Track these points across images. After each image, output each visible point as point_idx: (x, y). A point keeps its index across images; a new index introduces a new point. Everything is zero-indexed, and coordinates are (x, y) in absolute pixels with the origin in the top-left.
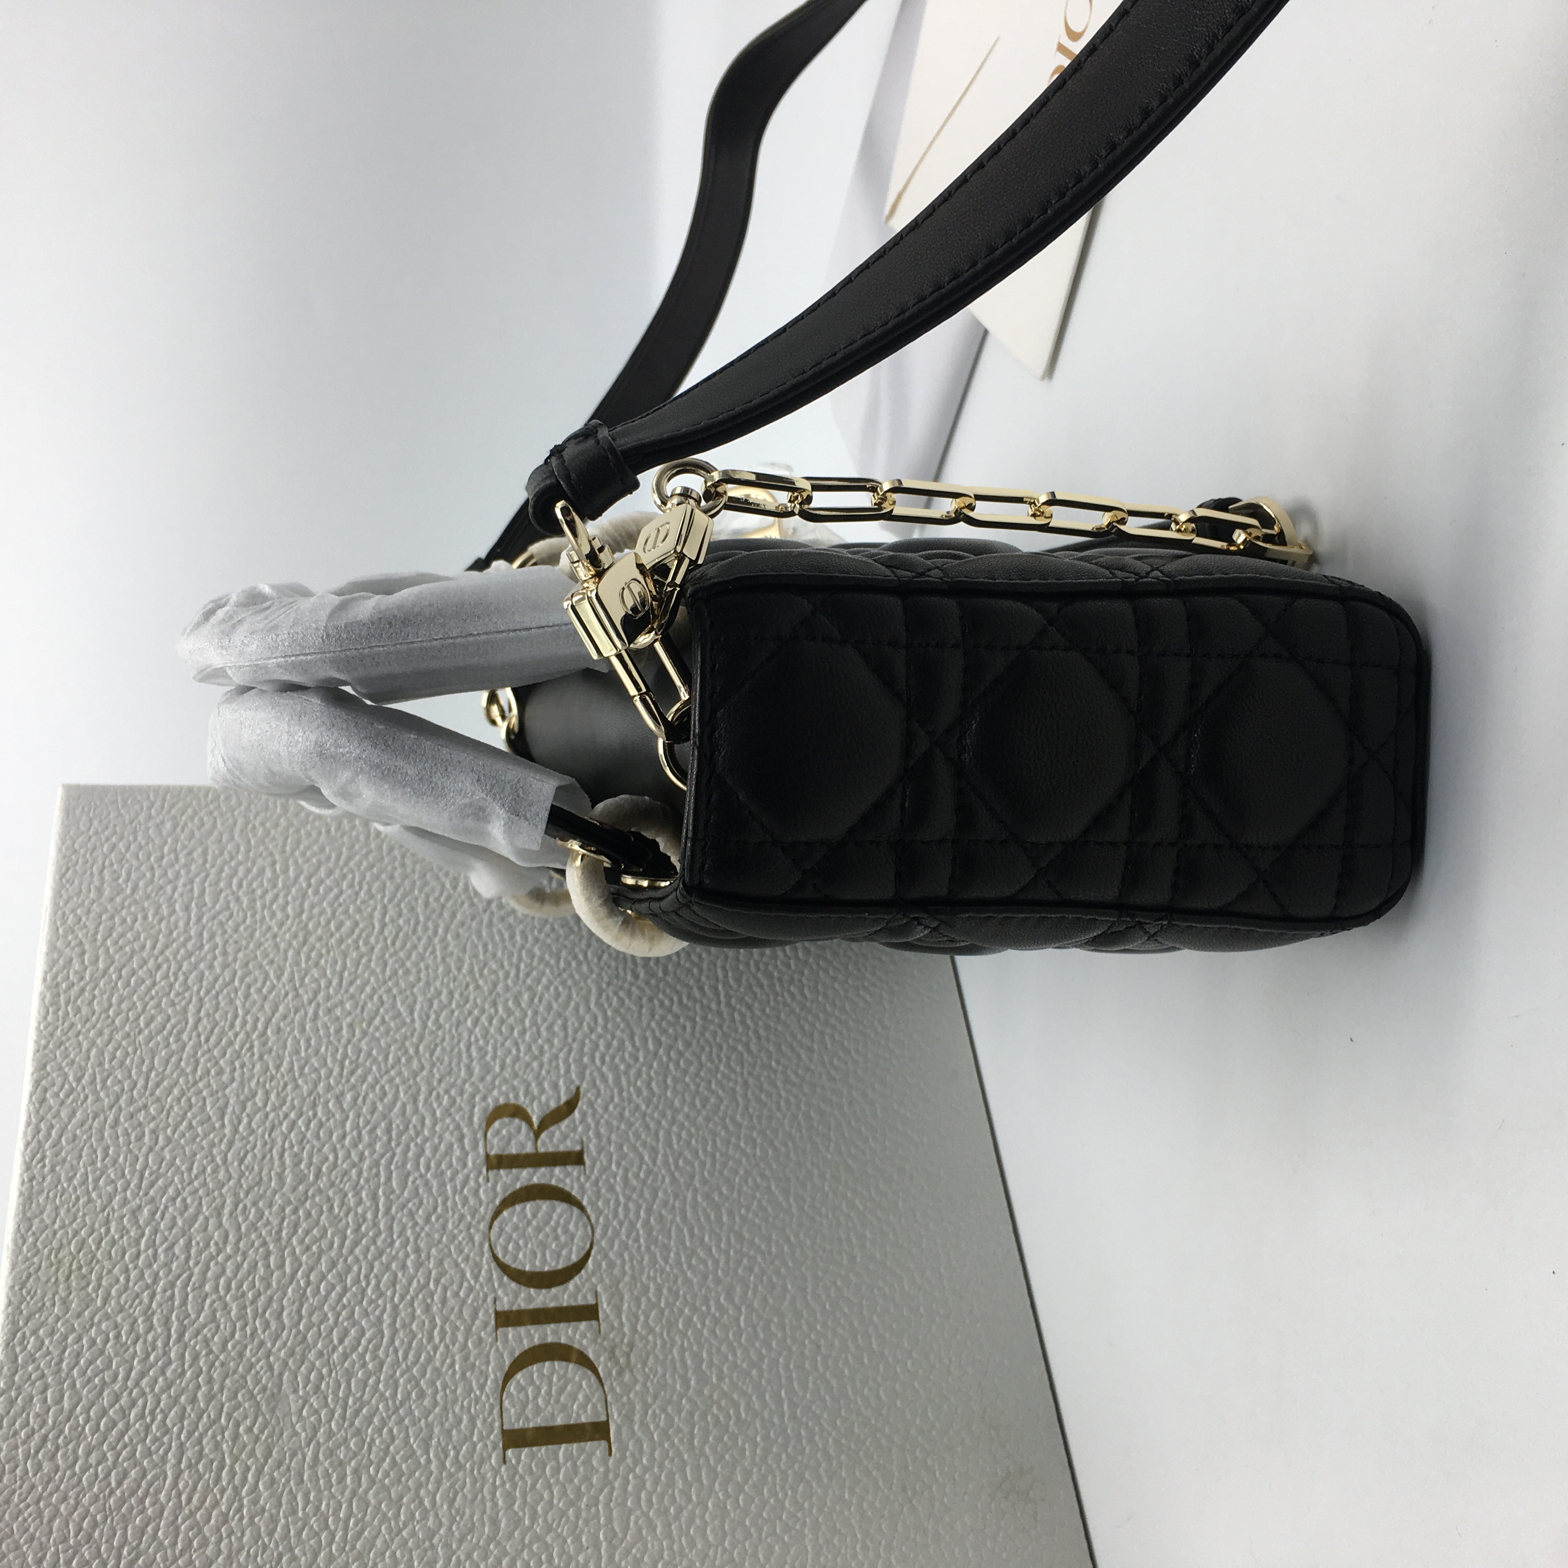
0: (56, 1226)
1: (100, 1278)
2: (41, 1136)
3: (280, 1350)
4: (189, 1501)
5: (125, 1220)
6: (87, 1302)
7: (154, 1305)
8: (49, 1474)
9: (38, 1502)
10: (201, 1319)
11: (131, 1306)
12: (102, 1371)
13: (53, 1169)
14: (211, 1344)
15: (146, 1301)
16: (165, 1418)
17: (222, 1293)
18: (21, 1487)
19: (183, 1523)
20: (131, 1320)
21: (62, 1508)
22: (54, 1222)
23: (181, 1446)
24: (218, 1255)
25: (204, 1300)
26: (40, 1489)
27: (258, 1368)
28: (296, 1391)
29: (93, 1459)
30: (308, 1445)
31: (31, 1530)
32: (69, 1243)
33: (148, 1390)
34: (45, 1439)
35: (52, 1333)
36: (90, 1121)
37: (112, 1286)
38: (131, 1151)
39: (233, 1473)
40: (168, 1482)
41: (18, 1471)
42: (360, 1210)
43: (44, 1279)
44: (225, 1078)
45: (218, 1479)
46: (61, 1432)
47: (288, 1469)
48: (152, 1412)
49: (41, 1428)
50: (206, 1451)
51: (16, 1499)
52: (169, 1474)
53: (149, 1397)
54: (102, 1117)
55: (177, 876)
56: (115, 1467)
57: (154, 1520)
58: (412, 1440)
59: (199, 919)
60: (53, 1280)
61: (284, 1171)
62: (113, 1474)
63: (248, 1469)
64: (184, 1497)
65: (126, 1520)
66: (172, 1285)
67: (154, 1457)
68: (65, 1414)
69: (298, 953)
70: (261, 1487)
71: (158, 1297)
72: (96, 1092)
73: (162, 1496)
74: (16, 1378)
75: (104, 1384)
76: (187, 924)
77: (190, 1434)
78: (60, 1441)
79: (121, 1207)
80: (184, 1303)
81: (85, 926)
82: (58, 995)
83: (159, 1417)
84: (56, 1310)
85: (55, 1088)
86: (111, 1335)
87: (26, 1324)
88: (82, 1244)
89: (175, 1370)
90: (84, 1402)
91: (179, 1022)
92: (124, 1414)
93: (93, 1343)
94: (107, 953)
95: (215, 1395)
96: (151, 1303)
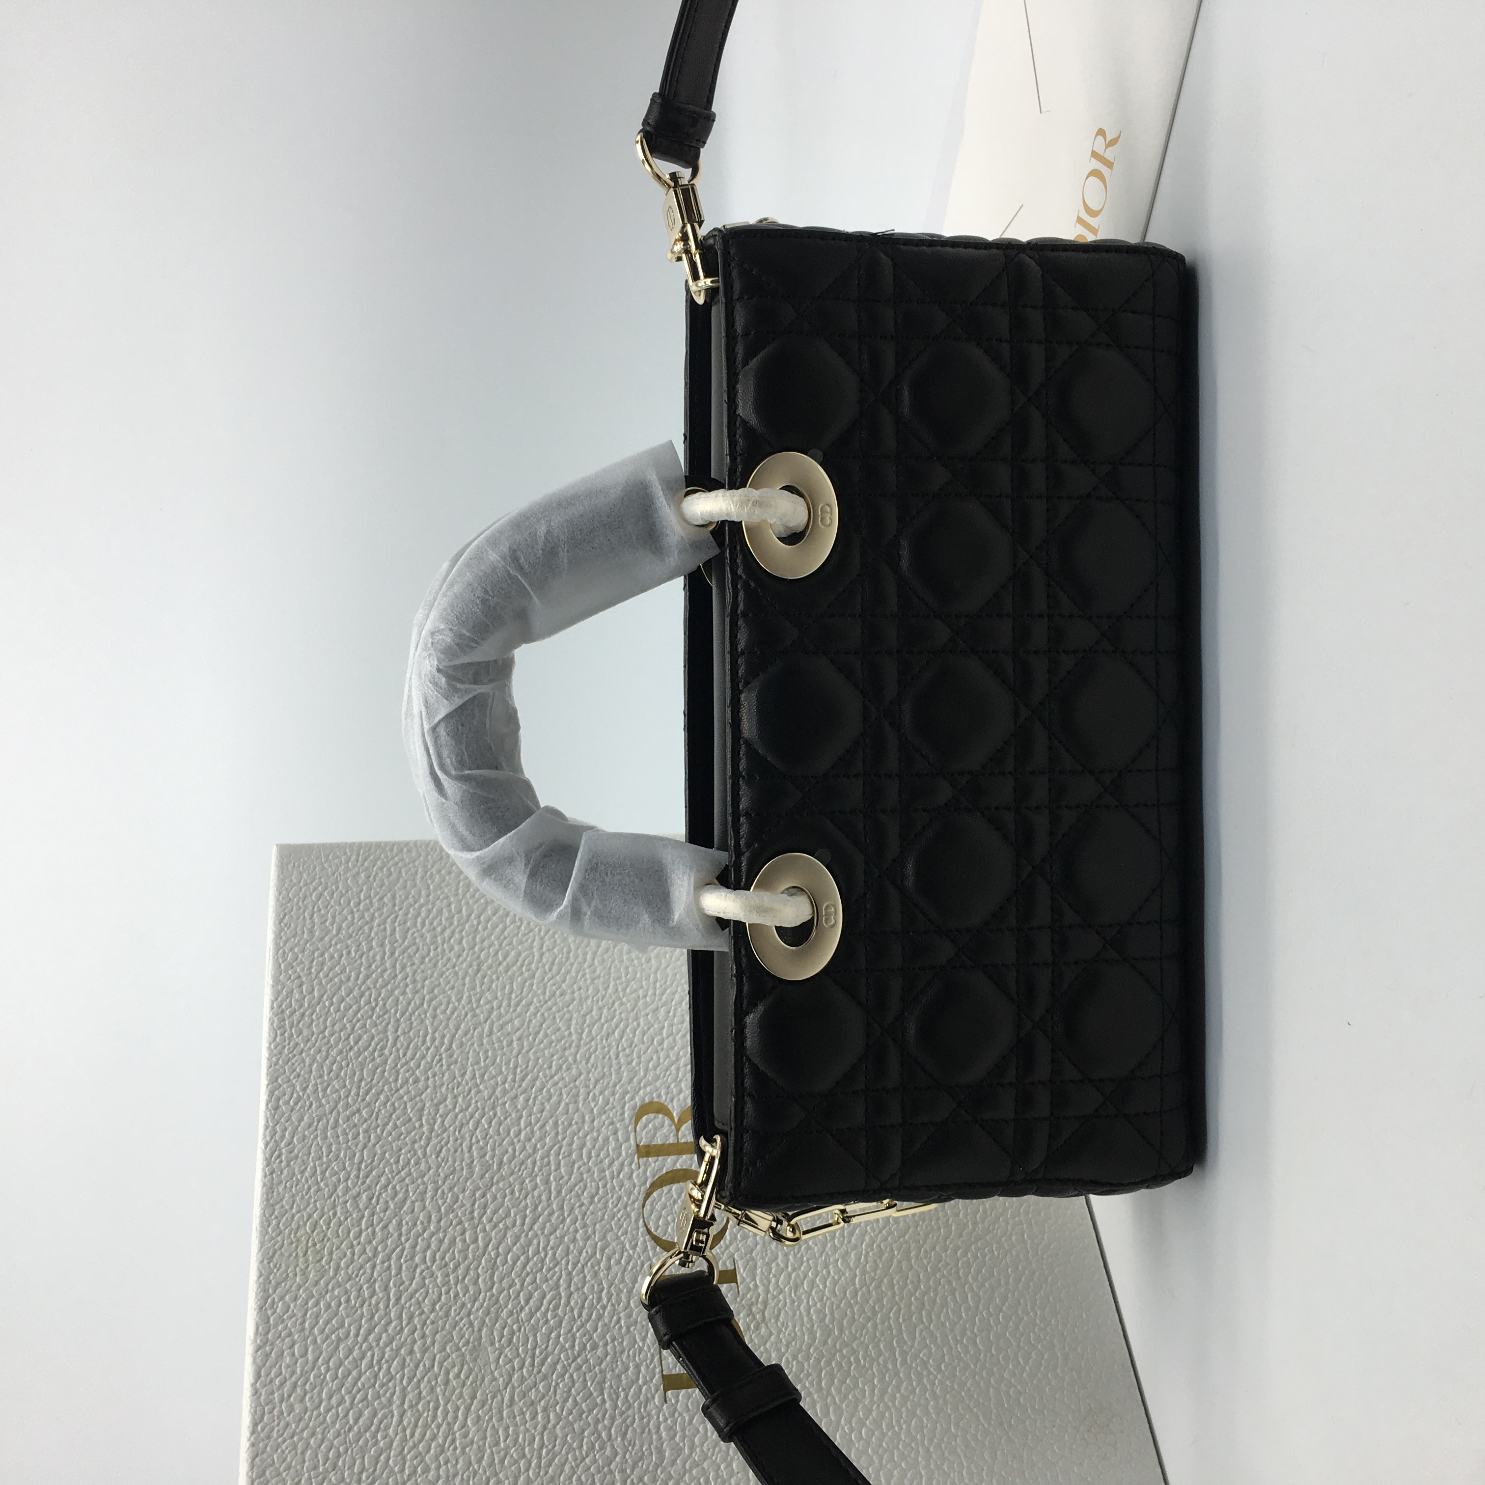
0: (294, 1211)
1: (331, 1253)
2: (277, 1137)
3: (478, 1310)
4: (412, 1435)
5: (348, 1204)
6: (323, 1273)
7: (375, 1274)
8: (300, 1414)
9: (292, 1437)
10: (413, 1285)
11: (357, 1276)
12: (337, 1329)
13: (288, 1165)
14: (422, 1305)
15: (369, 1271)
16: (389, 1368)
17: (429, 1264)
18: (278, 1425)
19: (409, 1452)
20: (359, 1287)
21: (312, 1442)
22: (292, 1208)
23: (404, 1389)
24: (424, 1232)
25: (415, 1270)
26: (293, 1426)
27: (461, 1325)
28: (492, 1344)
29: (334, 1401)
30: (506, 1388)
31: (289, 1459)
32: (305, 1224)
33: (374, 1344)
34: (295, 1385)
35: (296, 1299)
36: (315, 1124)
37: (341, 1259)
38: (349, 1148)
39: (446, 1413)
40: (395, 1419)
41: (275, 1412)
42: (536, 1193)
43: (286, 1254)
44: (421, 1085)
45: (435, 1417)
46: (307, 1380)
47: (491, 1409)
48: (379, 1362)
49: (291, 1377)
50: (424, 1393)
51: (275, 1435)
52: (395, 1413)
53: (376, 1350)
54: (325, 1121)
55: (373, 918)
56: (351, 1408)
57: (386, 1451)
58: (589, 1384)
59: (393, 953)
60: (294, 1255)
61: (473, 1162)
62: (351, 1413)
63: (458, 1409)
64: (408, 1432)
65: (363, 1451)
66: (389, 1259)
67: (383, 1399)
68: (310, 1365)
69: (473, 980)
70: (469, 1422)
71: (378, 1267)
72: (318, 1100)
73: (391, 1431)
74: (270, 1336)
75: (339, 1340)
76: (383, 958)
77: (410, 1380)
78: (307, 1387)
79: (344, 1194)
80: (399, 1272)
81: (302, 962)
82: (284, 1020)
83: (385, 1366)
84: (298, 1279)
85: (286, 1097)
86: (342, 1300)
87: (274, 1292)
88: (315, 1225)
89: (395, 1328)
90: (324, 1354)
91: (381, 1040)
92: (356, 1364)
93: (328, 1306)
94: (321, 984)
95: (428, 1348)
96: (373, 1273)
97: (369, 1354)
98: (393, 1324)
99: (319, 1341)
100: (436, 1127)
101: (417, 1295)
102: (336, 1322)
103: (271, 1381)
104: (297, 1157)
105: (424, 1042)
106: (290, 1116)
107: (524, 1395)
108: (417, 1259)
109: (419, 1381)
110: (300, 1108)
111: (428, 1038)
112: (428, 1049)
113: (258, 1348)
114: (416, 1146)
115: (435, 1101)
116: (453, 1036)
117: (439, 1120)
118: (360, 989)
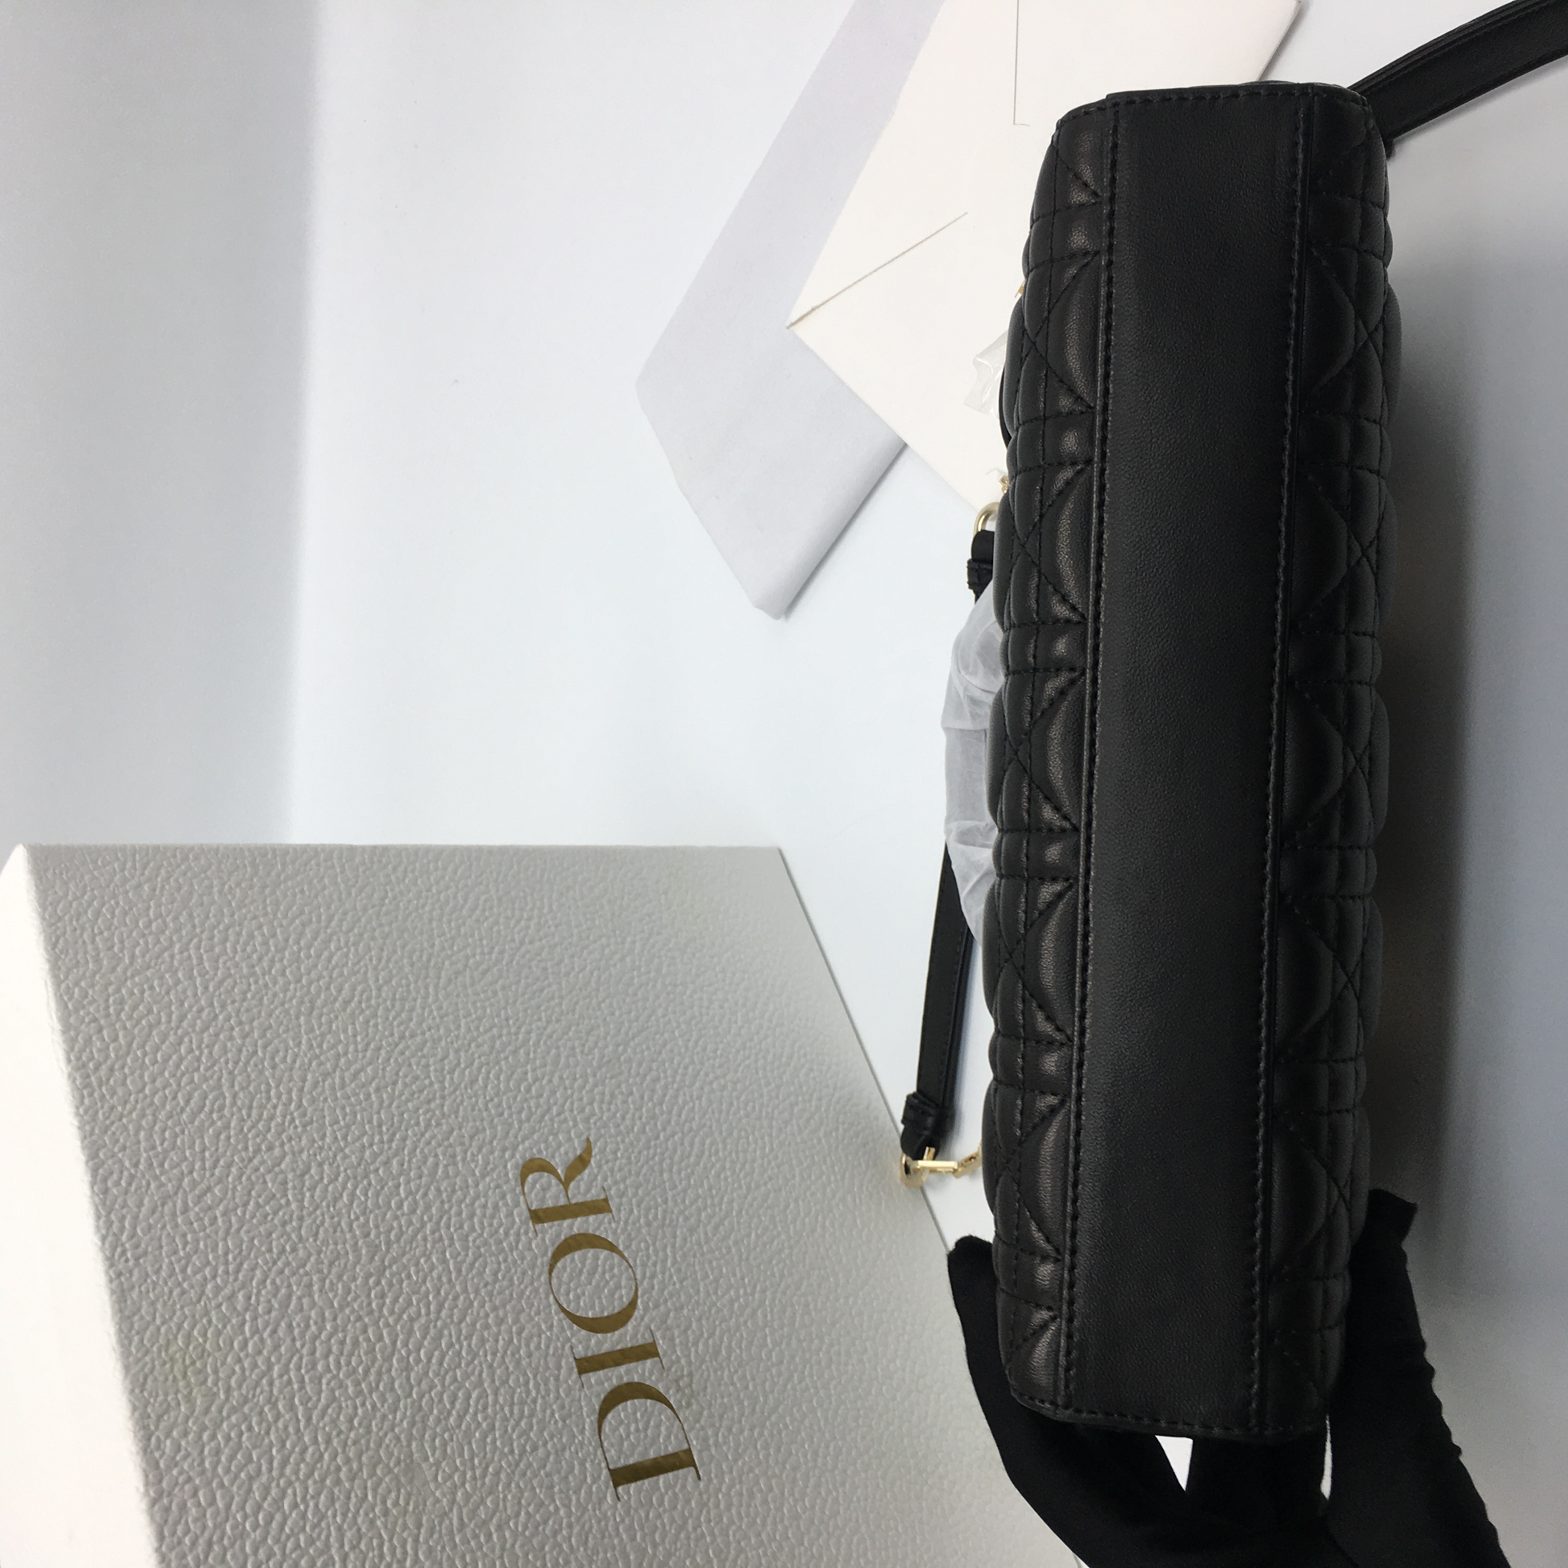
0: (158, 1322)
1: (216, 1371)
3: (402, 1421)
5: (223, 1308)
6: (211, 1397)
10: (323, 1400)
13: (137, 1264)
14: (338, 1423)
15: (266, 1388)
16: (317, 1505)
17: (335, 1371)
22: (155, 1317)
23: (340, 1529)
24: (320, 1333)
25: (320, 1381)
27: (387, 1441)
28: (426, 1459)
30: (452, 1510)
33: (293, 1478)
34: (210, 1544)
35: (185, 1434)
36: (160, 1209)
37: (230, 1377)
38: (208, 1236)
39: (393, 1549)
42: (435, 1275)
43: (161, 1378)
44: (277, 1153)
46: (224, 1534)
47: (440, 1536)
48: (304, 1499)
49: (203, 1532)
50: (364, 1530)
52: (336, 1557)
53: (297, 1485)
54: (171, 1204)
55: (171, 943)
58: (538, 1491)
59: (206, 988)
60: (171, 1378)
63: (405, 1542)
66: (287, 1370)
67: (318, 1544)
68: (223, 1515)
69: (309, 1019)
70: (421, 1557)
71: (277, 1383)
72: (156, 1178)
74: (164, 1484)
75: (251, 1478)
76: (195, 995)
77: (344, 1515)
78: (226, 1542)
79: (216, 1295)
80: (302, 1387)
81: (94, 1001)
82: (88, 1076)
83: (311, 1504)
84: (183, 1409)
85: (115, 1177)
86: (243, 1427)
87: (157, 1428)
88: (189, 1337)
89: (313, 1454)
90: (237, 1499)
91: (216, 1099)
92: (278, 1504)
93: (228, 1438)
94: (125, 1028)
95: (356, 1474)
96: (271, 1391)
97: (290, 1491)
98: (310, 1450)
99: (226, 1483)
100: (306, 1204)
101: (330, 1411)
102: (243, 1456)
103: (180, 1542)
104: (146, 1253)
105: (269, 1099)
106: (125, 1201)
107: (474, 1513)
108: (320, 1367)
109: (355, 1518)
110: (136, 1190)
111: (273, 1093)
112: (275, 1107)
113: (153, 1503)
114: (288, 1228)
115: (298, 1172)
116: (301, 1090)
117: (308, 1194)
118: (176, 1034)
